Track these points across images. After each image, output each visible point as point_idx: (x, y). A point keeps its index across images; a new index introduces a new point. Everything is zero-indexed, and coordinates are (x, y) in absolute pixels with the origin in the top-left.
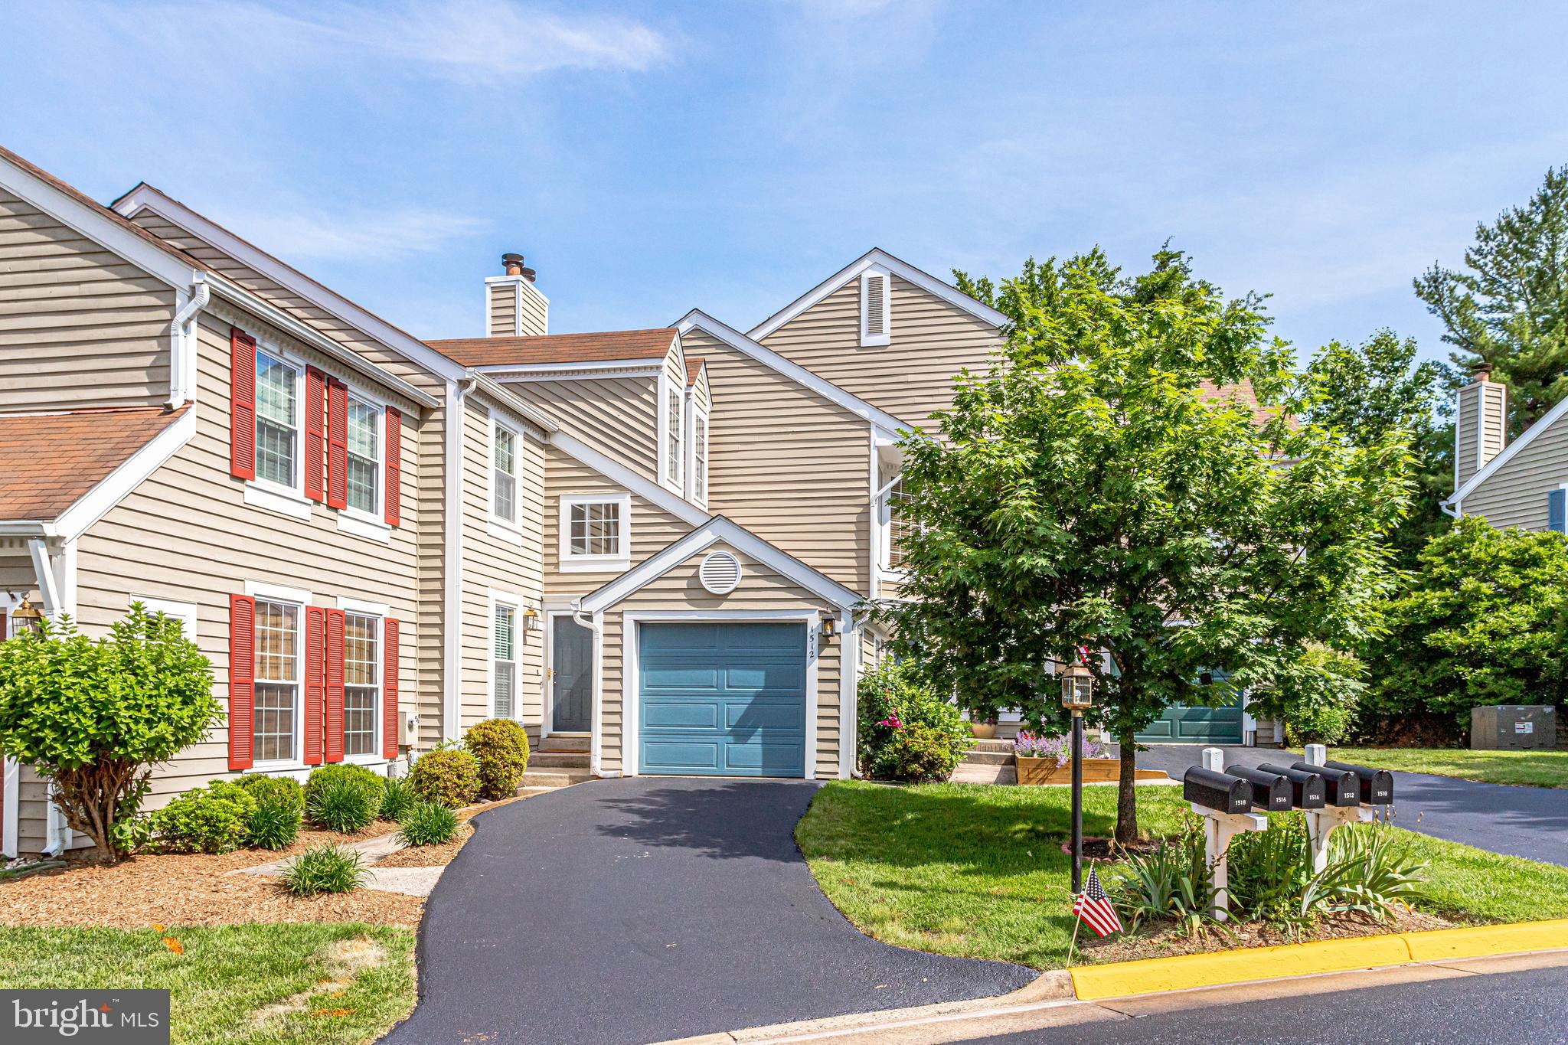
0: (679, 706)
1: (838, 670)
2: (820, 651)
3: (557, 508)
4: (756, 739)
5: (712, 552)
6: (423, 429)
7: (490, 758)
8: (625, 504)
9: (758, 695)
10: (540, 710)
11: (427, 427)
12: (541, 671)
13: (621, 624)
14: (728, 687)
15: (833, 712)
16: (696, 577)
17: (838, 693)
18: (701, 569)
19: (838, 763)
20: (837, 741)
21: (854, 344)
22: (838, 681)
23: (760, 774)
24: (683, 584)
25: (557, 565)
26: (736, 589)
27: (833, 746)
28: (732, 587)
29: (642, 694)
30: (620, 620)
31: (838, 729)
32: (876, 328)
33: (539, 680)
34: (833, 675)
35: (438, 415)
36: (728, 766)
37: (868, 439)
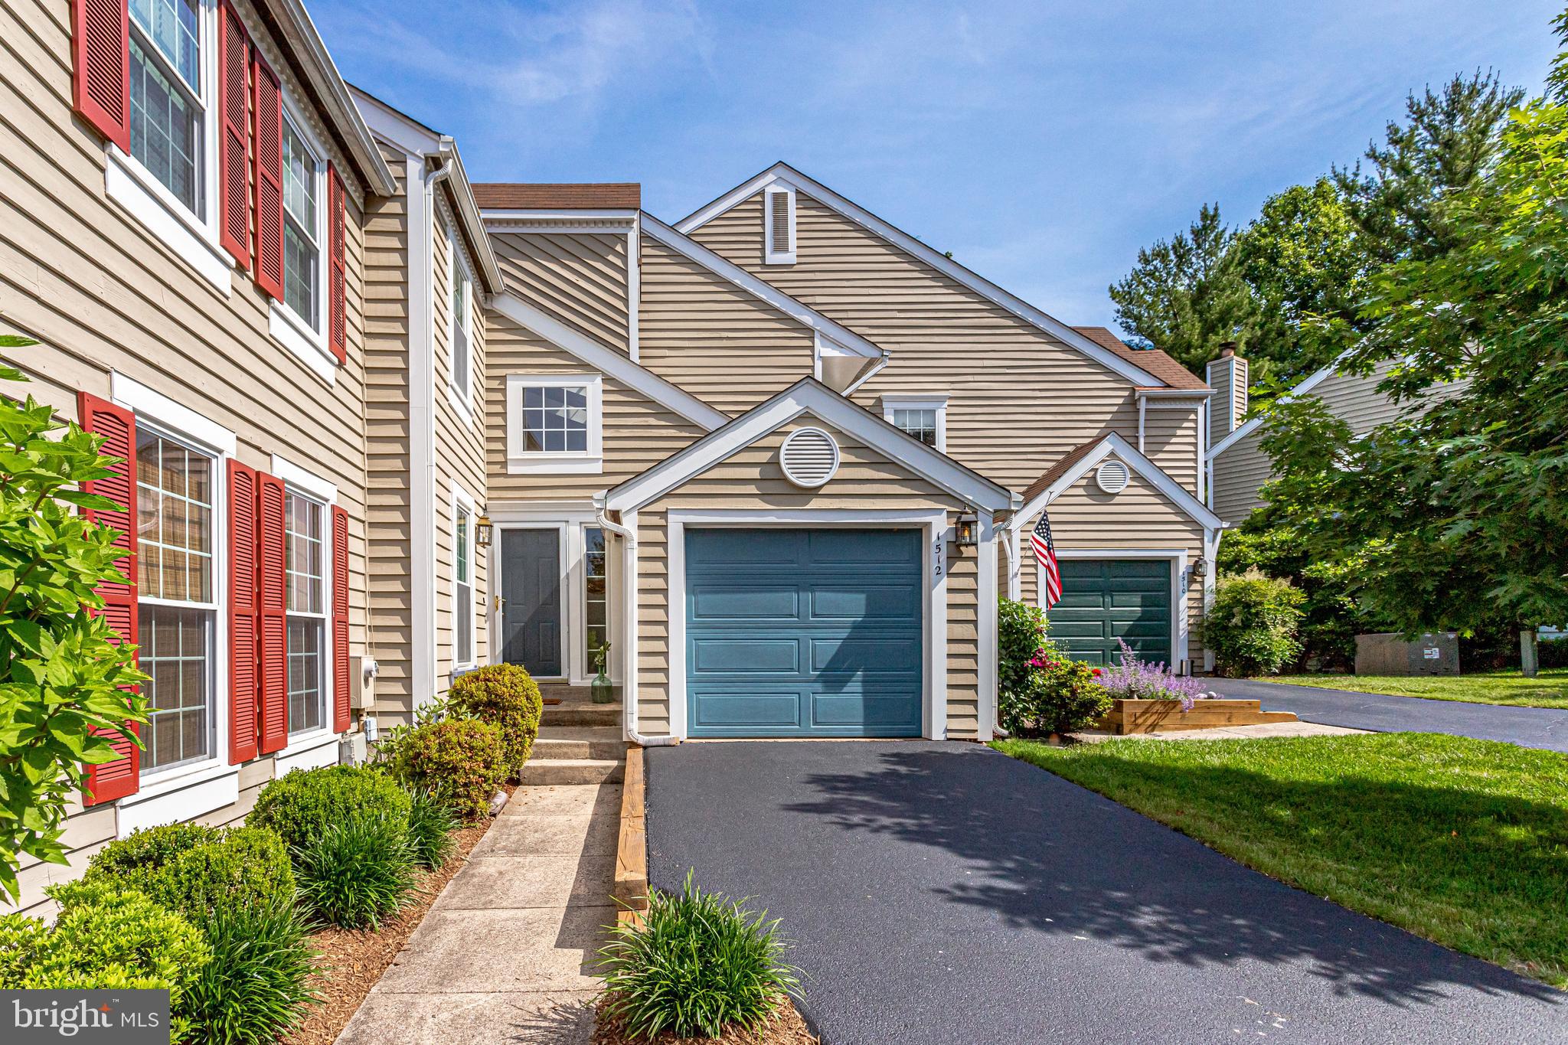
0: (749, 643)
1: (975, 591)
2: (949, 567)
3: (504, 391)
4: (855, 686)
5: (796, 429)
6: (369, 227)
8: (594, 389)
9: (856, 627)
10: (486, 649)
11: (376, 224)
12: (486, 599)
13: (664, 528)
14: (815, 615)
15: (969, 649)
16: (775, 463)
17: (975, 622)
18: (783, 452)
19: (975, 717)
20: (974, 687)
21: (758, 261)
22: (974, 607)
23: (861, 733)
24: (755, 473)
25: (504, 464)
26: (832, 481)
27: (968, 694)
28: (827, 477)
29: (690, 626)
30: (662, 522)
31: (975, 671)
33: (484, 611)
34: (969, 598)
35: (394, 207)
36: (816, 723)
37: (812, 348)
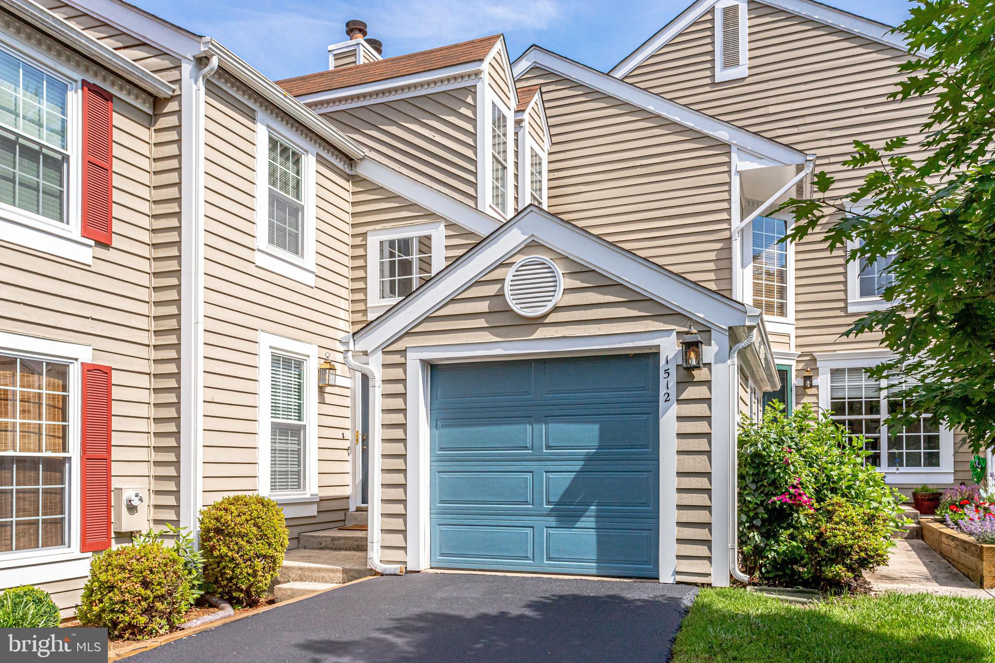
0: (482, 475)
1: (708, 419)
2: (679, 392)
3: (364, 246)
4: (588, 521)
5: (520, 259)
6: (157, 126)
7: (224, 550)
8: (439, 234)
9: (589, 459)
10: (348, 479)
11: (163, 122)
12: (348, 434)
13: (403, 365)
14: (548, 447)
15: (702, 482)
16: (500, 295)
17: (708, 453)
18: (507, 283)
19: (709, 559)
20: (708, 525)
21: (708, 81)
22: (708, 436)
23: (594, 572)
24: (484, 306)
25: (365, 312)
26: (556, 309)
27: (702, 534)
28: (550, 306)
29: (435, 459)
30: (402, 360)
31: (708, 508)
32: (731, 61)
33: (346, 444)
34: (701, 427)
35: (172, 106)
36: (549, 559)
37: (729, 163)
